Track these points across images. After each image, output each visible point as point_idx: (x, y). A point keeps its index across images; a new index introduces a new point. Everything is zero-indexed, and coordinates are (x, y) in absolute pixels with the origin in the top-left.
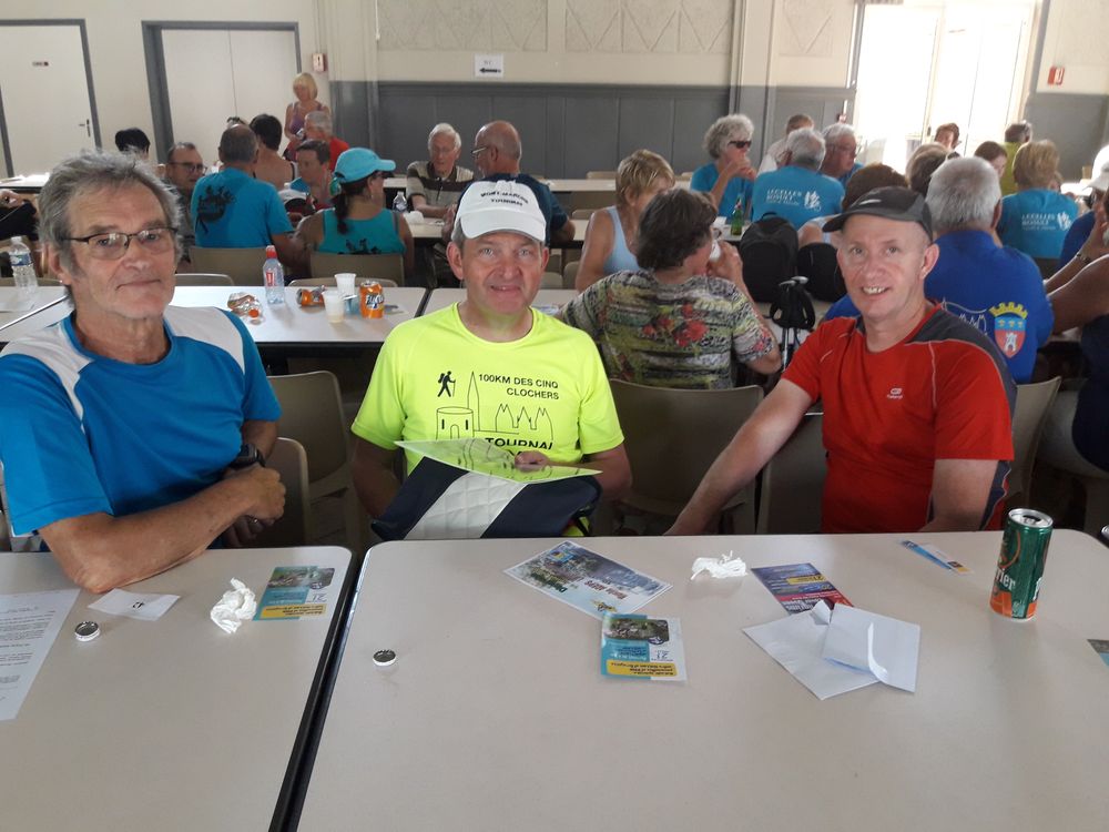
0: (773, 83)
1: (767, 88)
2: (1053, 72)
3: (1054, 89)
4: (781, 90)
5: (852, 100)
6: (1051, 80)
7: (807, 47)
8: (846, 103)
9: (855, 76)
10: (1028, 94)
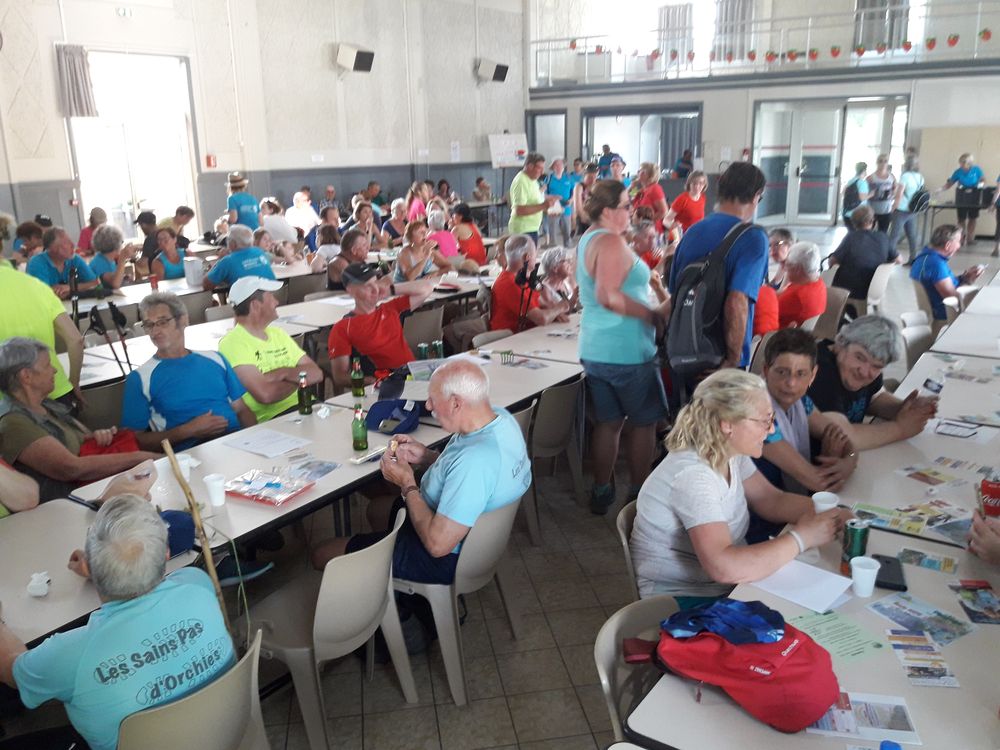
0: (15, 180)
1: (11, 186)
2: (208, 159)
3: (211, 170)
4: (23, 186)
5: (78, 188)
6: (209, 164)
7: (34, 150)
8: (74, 191)
9: (76, 171)
10: (196, 175)
